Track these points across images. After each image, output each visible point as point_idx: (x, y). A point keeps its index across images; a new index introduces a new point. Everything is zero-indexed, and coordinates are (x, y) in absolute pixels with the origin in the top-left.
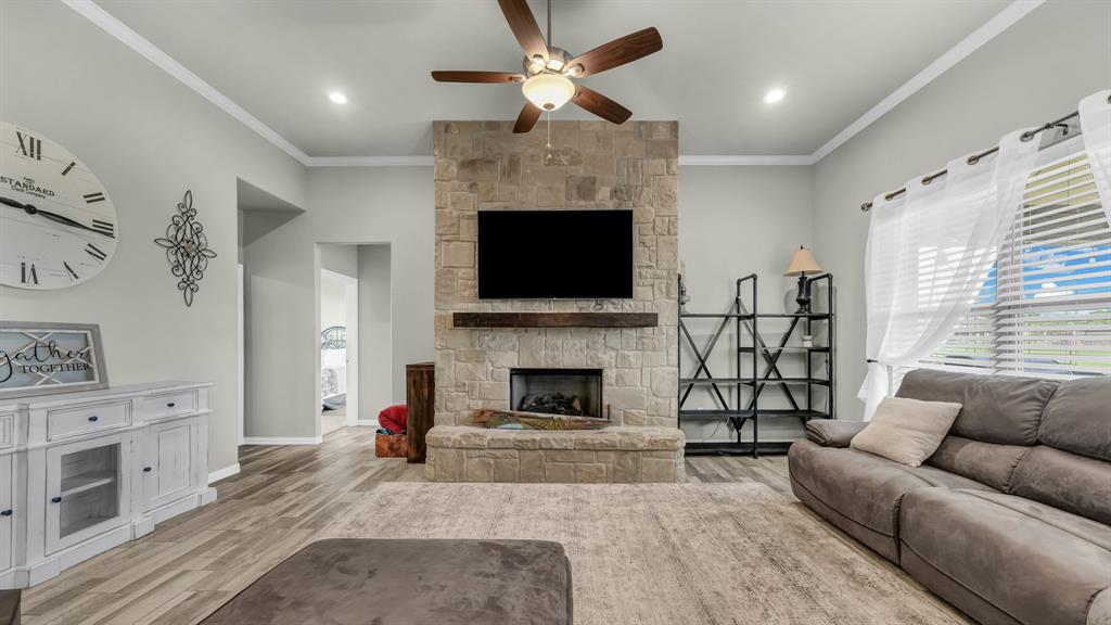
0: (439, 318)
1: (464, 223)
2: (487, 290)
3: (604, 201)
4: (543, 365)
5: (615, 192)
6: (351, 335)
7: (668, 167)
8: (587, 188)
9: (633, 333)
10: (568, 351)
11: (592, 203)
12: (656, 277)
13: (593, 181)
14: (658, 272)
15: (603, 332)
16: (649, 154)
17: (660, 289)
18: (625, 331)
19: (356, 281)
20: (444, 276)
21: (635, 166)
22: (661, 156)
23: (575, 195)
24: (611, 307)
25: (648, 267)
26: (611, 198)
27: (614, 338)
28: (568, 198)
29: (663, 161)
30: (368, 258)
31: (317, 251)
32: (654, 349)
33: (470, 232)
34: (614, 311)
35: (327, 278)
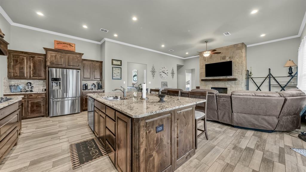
0: (200, 80)
1: (204, 66)
2: (207, 76)
3: (227, 59)
4: (216, 87)
5: (230, 58)
6: (190, 82)
7: (241, 51)
8: (224, 58)
9: (233, 82)
10: (221, 85)
11: (225, 60)
12: (238, 71)
13: (225, 56)
14: (239, 71)
15: (227, 82)
16: (237, 49)
17: (239, 74)
18: (232, 81)
19: (191, 74)
20: (201, 74)
21: (234, 52)
22: (239, 50)
23: (222, 59)
24: (229, 77)
25: (237, 70)
26: (229, 59)
27: (230, 83)
28: (221, 60)
29: (240, 50)
30: (192, 71)
31: (185, 71)
32: (238, 85)
33: (204, 67)
34: (229, 78)
35: (187, 74)
